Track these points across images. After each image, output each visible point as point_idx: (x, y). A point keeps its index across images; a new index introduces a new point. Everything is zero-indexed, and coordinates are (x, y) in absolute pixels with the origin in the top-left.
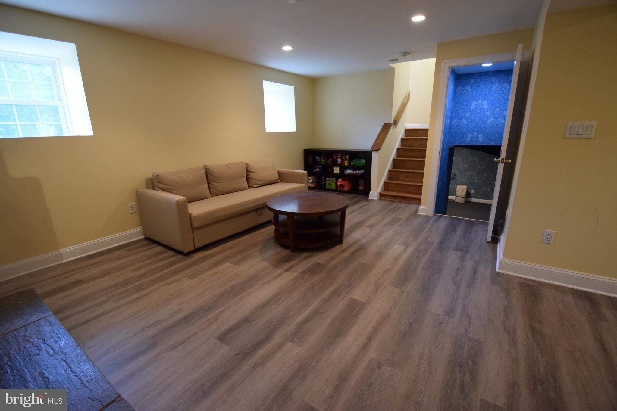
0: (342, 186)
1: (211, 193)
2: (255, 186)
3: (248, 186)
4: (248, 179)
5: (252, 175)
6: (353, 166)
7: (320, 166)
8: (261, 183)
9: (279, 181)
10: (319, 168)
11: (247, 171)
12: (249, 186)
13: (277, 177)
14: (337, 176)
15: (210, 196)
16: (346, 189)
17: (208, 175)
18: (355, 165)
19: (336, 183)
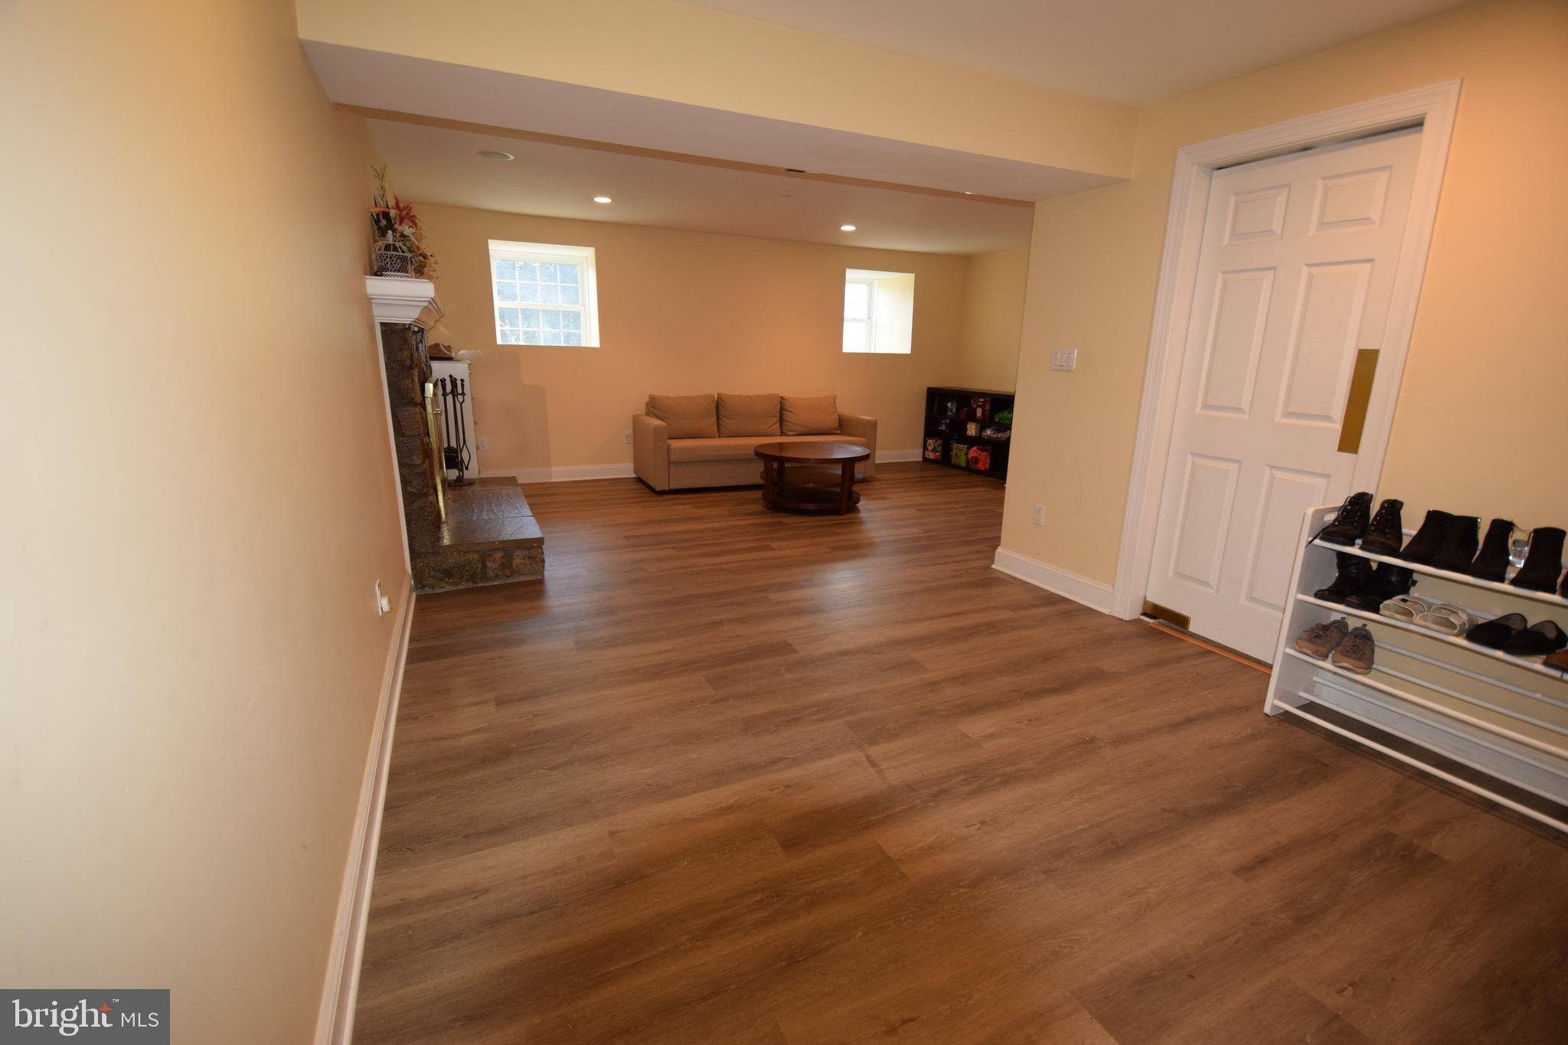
0: (976, 460)
1: (719, 432)
2: (790, 433)
3: (780, 432)
4: (781, 420)
5: (788, 416)
6: (998, 423)
7: (947, 421)
8: (801, 429)
9: (839, 432)
10: (946, 423)
11: (782, 409)
12: (782, 432)
13: (836, 424)
14: (972, 442)
15: (717, 435)
16: (981, 466)
17: (720, 407)
18: (1001, 421)
19: (967, 454)
